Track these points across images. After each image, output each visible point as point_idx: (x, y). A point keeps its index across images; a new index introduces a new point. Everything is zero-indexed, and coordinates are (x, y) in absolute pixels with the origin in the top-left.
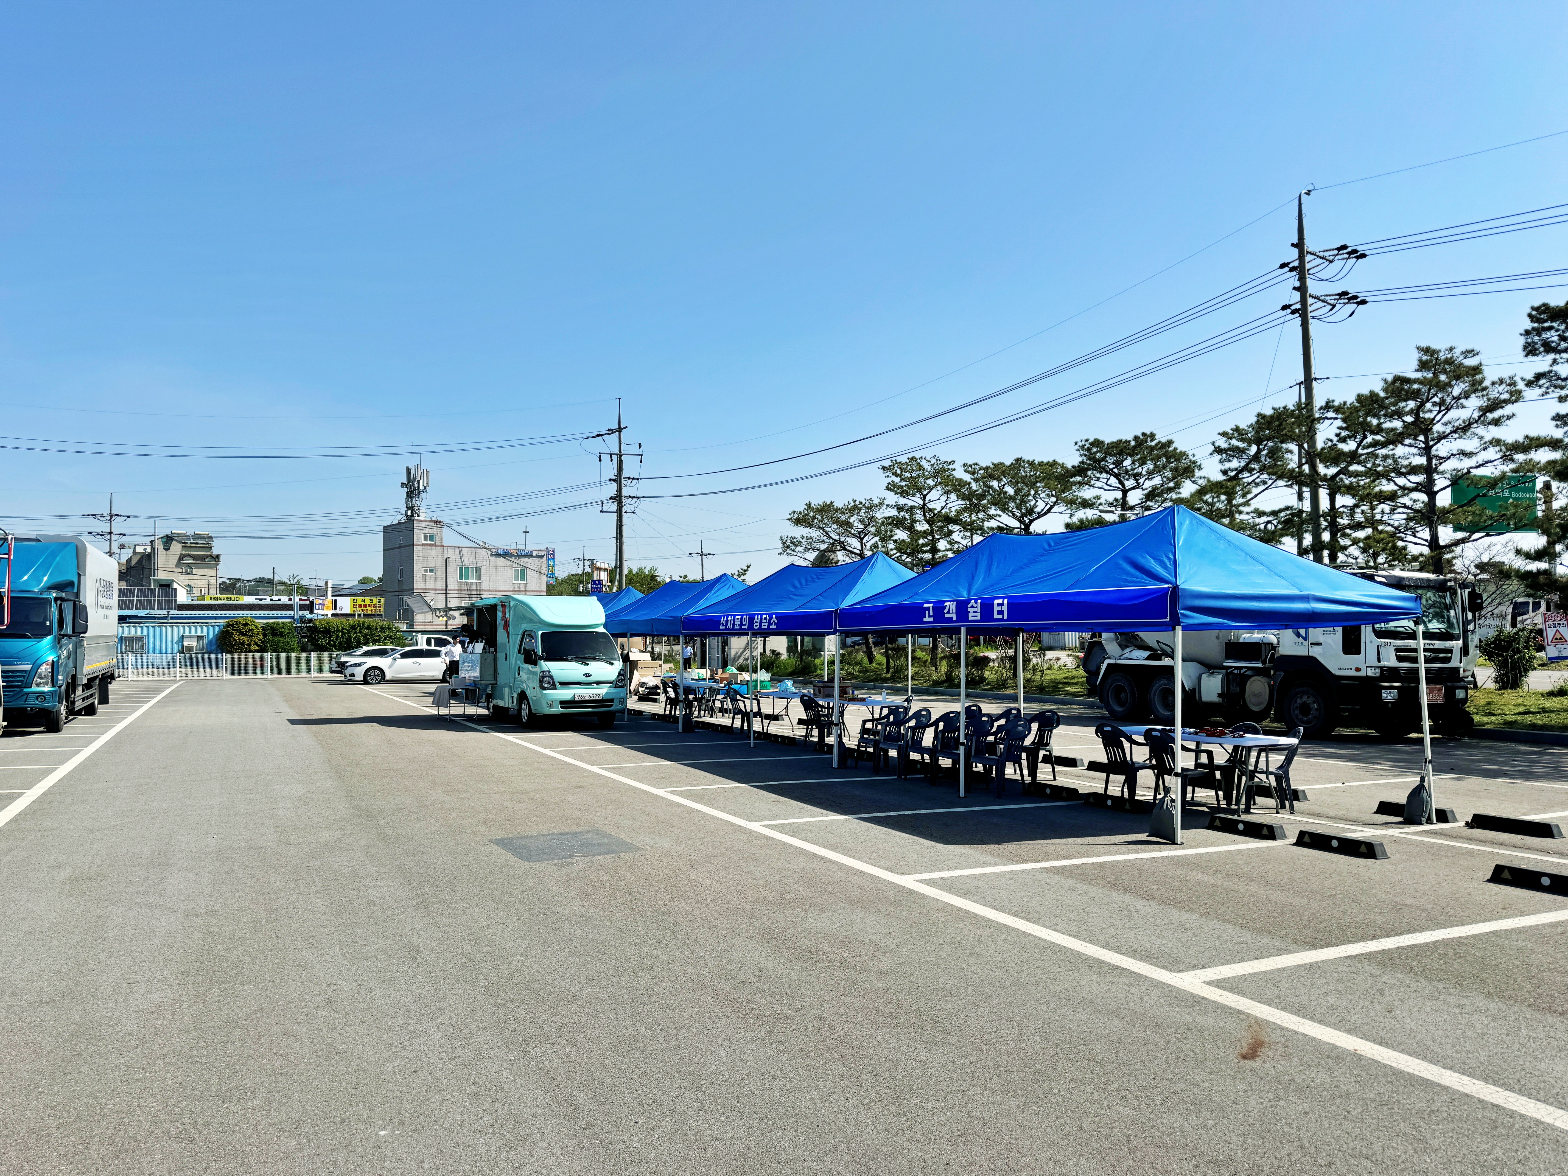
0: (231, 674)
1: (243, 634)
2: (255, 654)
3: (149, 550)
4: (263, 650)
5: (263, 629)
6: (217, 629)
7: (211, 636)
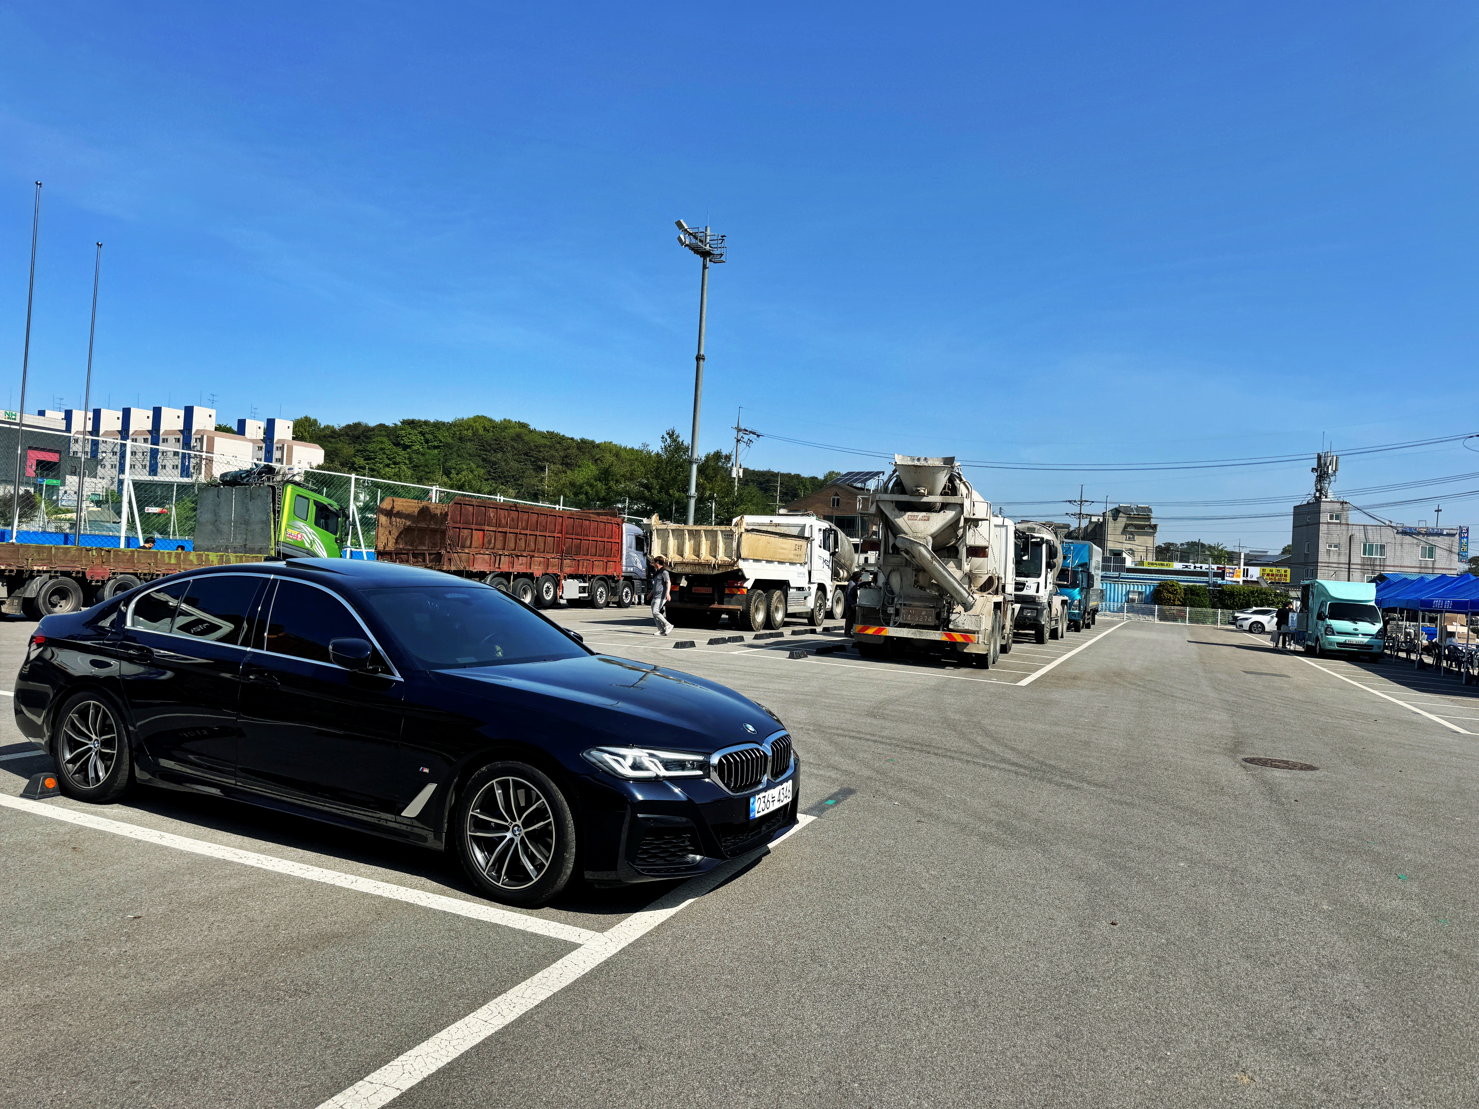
0: (1160, 620)
1: (1170, 593)
2: (1178, 608)
3: (1101, 520)
4: (1184, 605)
5: (1185, 589)
6: (1152, 588)
7: (1148, 592)
